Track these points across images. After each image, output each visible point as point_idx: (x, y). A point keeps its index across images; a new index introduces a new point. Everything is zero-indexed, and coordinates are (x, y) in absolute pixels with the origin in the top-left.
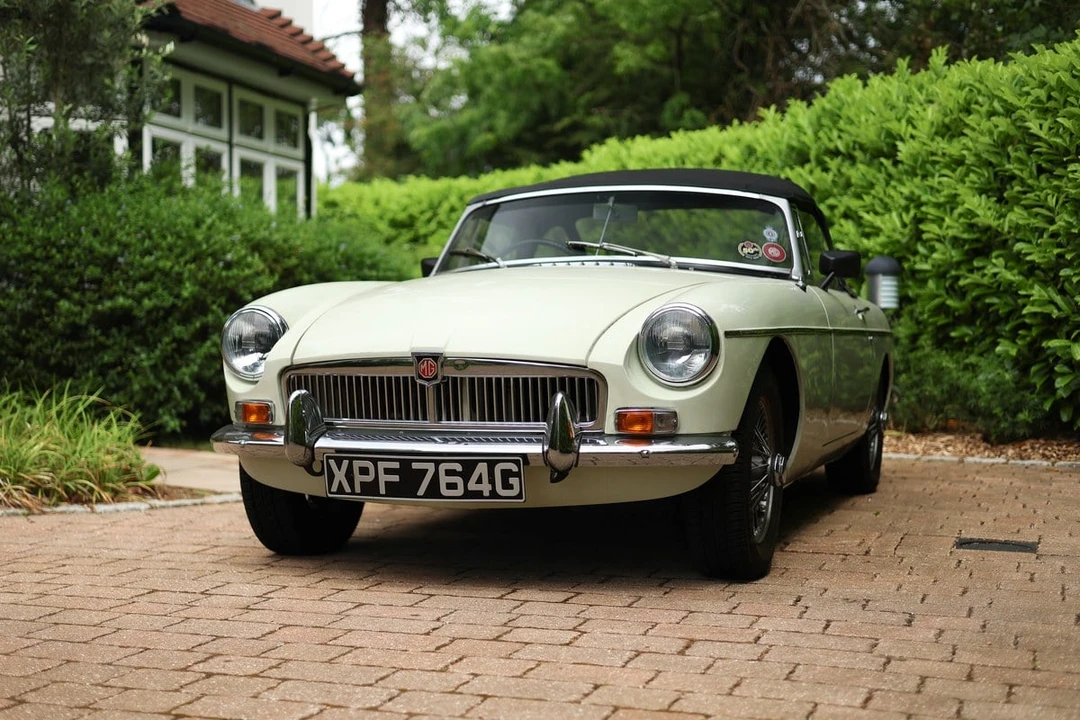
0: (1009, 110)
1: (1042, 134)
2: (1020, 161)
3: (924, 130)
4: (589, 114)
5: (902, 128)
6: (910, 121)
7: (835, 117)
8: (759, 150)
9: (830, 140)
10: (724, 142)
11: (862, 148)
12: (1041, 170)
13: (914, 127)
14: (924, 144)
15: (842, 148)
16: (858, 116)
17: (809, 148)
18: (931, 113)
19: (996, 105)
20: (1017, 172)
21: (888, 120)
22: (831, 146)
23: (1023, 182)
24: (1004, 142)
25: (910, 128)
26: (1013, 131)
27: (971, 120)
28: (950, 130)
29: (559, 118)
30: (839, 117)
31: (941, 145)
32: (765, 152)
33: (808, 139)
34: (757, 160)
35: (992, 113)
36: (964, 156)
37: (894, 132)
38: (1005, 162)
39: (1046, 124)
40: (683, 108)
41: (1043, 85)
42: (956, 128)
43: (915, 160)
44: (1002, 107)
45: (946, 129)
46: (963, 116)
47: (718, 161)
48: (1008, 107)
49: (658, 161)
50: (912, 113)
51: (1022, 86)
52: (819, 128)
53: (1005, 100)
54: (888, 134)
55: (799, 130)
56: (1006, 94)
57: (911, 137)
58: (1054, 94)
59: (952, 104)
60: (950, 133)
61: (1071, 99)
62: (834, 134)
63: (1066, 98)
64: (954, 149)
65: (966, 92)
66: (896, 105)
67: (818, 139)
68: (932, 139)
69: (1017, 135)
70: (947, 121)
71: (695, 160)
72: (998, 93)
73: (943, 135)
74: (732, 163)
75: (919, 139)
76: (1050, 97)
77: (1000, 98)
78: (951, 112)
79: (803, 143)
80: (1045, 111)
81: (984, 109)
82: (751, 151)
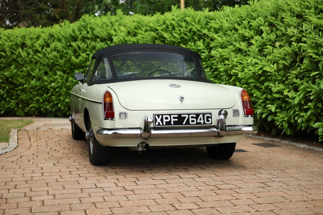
1: (168, 38)
5: (112, 32)
6: (115, 30)
7: (85, 27)
9: (85, 35)
11: (98, 37)
14: (124, 38)
15: (89, 36)
16: (95, 27)
17: (78, 36)
19: (148, 28)
21: (109, 30)
24: (152, 39)
25: (115, 33)
26: (156, 36)
27: (140, 31)
30: (87, 27)
31: (129, 38)
33: (78, 33)
35: (146, 31)
36: (139, 42)
37: (111, 34)
39: (170, 35)
41: (164, 24)
42: (133, 34)
43: (119, 42)
44: (150, 29)
45: (129, 33)
46: (135, 30)
47: (38, 38)
48: (152, 28)
49: (15, 37)
50: (116, 28)
51: (158, 23)
52: (80, 30)
53: (151, 27)
54: (109, 34)
55: (74, 31)
56: (151, 25)
57: (116, 35)
58: (170, 27)
59: (132, 27)
60: (131, 35)
61: (176, 29)
62: (86, 32)
63: (174, 28)
64: (134, 39)
65: (135, 23)
66: (108, 25)
67: (81, 33)
68: (126, 36)
69: (158, 37)
70: (131, 31)
71: (29, 37)
72: (149, 25)
73: (129, 35)
74: (44, 39)
75: (121, 36)
76: (167, 27)
77: (149, 27)
78: (132, 29)
79: (75, 34)
80: (166, 31)
81: (144, 29)
82: (51, 36)
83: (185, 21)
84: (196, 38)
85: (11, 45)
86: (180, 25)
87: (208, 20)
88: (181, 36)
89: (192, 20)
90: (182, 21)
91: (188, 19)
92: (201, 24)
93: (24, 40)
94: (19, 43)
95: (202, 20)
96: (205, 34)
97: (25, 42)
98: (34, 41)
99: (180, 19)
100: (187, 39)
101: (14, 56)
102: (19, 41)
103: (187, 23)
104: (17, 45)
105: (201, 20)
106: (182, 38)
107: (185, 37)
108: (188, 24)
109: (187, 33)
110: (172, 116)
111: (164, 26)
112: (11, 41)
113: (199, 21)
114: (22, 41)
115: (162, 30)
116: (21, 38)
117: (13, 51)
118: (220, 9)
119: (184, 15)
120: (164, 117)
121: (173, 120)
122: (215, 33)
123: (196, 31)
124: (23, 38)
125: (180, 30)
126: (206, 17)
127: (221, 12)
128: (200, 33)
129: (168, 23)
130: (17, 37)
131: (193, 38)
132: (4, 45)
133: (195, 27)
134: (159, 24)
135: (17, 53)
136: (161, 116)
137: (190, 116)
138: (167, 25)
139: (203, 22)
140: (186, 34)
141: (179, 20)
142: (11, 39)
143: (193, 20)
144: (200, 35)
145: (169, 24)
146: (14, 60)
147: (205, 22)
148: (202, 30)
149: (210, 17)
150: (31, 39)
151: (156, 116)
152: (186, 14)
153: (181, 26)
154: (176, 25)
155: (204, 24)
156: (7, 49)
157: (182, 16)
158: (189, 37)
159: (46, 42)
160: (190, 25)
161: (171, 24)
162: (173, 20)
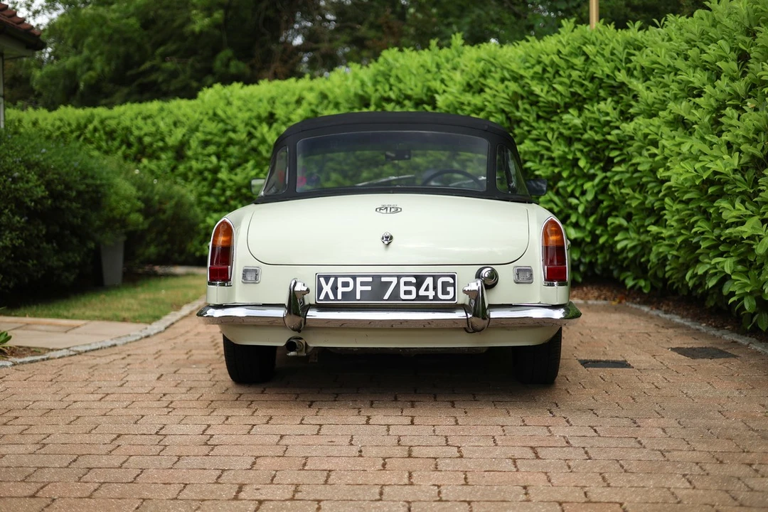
0: (517, 78)
1: (543, 95)
2: (525, 110)
3: (454, 89)
4: (164, 60)
5: (437, 85)
6: (442, 81)
7: (386, 76)
8: (331, 97)
9: (385, 92)
10: (303, 89)
11: (408, 97)
12: (539, 117)
13: (446, 85)
14: (456, 97)
15: (393, 96)
16: (405, 77)
17: (370, 96)
18: (458, 76)
19: (507, 75)
20: (525, 118)
21: (429, 81)
22: (386, 95)
23: (528, 124)
24: (514, 99)
25: (443, 87)
26: (519, 90)
27: (490, 82)
28: (473, 88)
29: (143, 62)
30: (390, 76)
31: (468, 97)
32: (335, 98)
33: (370, 89)
34: (329, 102)
35: (503, 80)
36: (485, 106)
37: (433, 89)
38: (515, 111)
39: (546, 88)
40: (229, 60)
41: (539, 62)
42: (476, 88)
43: (448, 106)
44: (510, 75)
45: (469, 87)
46: (482, 80)
47: (299, 102)
48: (515, 75)
49: (255, 100)
50: (444, 76)
51: (525, 63)
52: (376, 82)
53: (513, 71)
54: (429, 89)
55: (363, 84)
56: (514, 67)
57: (444, 91)
58: (549, 69)
59: (474, 72)
60: (473, 90)
61: (561, 73)
62: (387, 87)
63: (557, 72)
64: (477, 100)
65: (482, 64)
66: (431, 69)
67: (376, 90)
68: (461, 94)
69: (524, 94)
70: (472, 82)
71: (283, 101)
72: (507, 66)
73: (468, 91)
74: (310, 104)
75: (451, 93)
76: (544, 70)
77: (508, 70)
78: (474, 76)
79: (366, 92)
80: (541, 79)
81: (498, 76)
82: (324, 96)
83: (584, 54)
84: (602, 93)
85: (250, 118)
86: (571, 64)
87: (632, 51)
88: (572, 90)
89: (598, 52)
90: (576, 56)
91: (589, 49)
92: (615, 61)
93: (273, 108)
94: (264, 114)
95: (618, 51)
96: (623, 84)
97: (274, 111)
98: (292, 107)
99: (572, 50)
100: (585, 96)
101: (254, 142)
102: (264, 110)
103: (587, 58)
104: (259, 119)
105: (615, 52)
106: (574, 94)
107: (580, 91)
108: (590, 61)
109: (586, 83)
111: (538, 69)
112: (250, 110)
113: (612, 54)
114: (269, 109)
115: (533, 78)
116: (268, 102)
117: (252, 130)
118: (660, 22)
119: (581, 41)
122: (641, 80)
123: (602, 77)
124: (271, 101)
125: (570, 76)
126: (628, 44)
127: (662, 31)
128: (613, 82)
129: (546, 60)
130: (260, 100)
131: (598, 95)
132: (236, 117)
133: (602, 68)
134: (527, 64)
135: (258, 134)
138: (545, 64)
139: (620, 57)
140: (582, 85)
141: (571, 54)
142: (250, 105)
143: (600, 50)
144: (612, 86)
145: (547, 62)
146: (254, 150)
147: (624, 56)
148: (617, 73)
149: (636, 43)
150: (287, 104)
152: (586, 38)
153: (573, 67)
154: (563, 64)
155: (621, 61)
156: (241, 127)
157: (577, 44)
158: (588, 93)
159: (313, 111)
160: (593, 64)
161: (553, 63)
162: (559, 52)
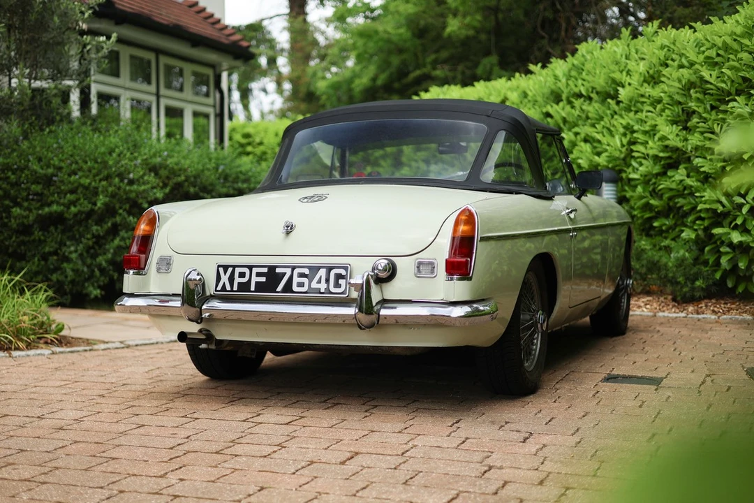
110: (255, 270)
120: (238, 270)
121: (255, 279)
136: (230, 270)
137: (297, 271)
151: (221, 270)
